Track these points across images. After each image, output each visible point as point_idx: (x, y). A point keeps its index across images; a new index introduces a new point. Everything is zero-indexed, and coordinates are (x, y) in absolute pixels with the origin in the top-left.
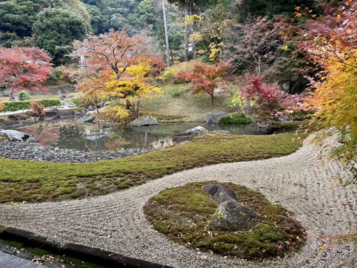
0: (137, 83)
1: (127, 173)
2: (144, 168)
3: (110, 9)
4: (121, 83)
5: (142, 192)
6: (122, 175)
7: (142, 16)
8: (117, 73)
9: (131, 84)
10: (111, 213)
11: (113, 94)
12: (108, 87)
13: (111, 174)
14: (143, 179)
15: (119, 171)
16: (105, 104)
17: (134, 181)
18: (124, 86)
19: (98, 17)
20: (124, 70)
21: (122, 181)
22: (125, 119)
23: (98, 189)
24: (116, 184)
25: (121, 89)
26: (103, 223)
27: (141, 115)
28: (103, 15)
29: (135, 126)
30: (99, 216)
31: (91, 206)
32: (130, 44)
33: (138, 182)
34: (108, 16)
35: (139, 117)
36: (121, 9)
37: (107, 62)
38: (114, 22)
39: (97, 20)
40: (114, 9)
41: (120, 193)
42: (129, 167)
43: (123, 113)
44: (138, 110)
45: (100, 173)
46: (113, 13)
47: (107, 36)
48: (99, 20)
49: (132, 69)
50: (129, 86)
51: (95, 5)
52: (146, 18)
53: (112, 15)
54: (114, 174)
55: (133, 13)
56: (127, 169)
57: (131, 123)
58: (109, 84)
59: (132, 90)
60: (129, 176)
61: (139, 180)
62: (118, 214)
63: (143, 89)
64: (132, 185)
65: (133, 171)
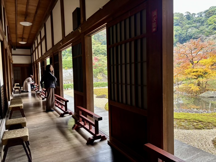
0: (207, 69)
1: (200, 121)
2: (212, 121)
3: (188, 26)
4: (195, 70)
5: (210, 133)
6: (197, 122)
7: (210, 26)
8: (192, 64)
9: (202, 70)
10: (192, 139)
11: (189, 76)
12: (186, 72)
13: (190, 120)
14: (211, 126)
15: (195, 119)
16: (182, 83)
17: (205, 126)
18: (197, 72)
19: (179, 32)
20: (198, 62)
21: (197, 125)
22: (196, 92)
23: (183, 126)
24: (194, 126)
25: (195, 74)
26: (187, 142)
27: (207, 90)
28: (182, 30)
29: (203, 97)
30: (185, 139)
31: (179, 133)
32: (203, 46)
33: (207, 127)
34: (186, 30)
35: (206, 91)
36: (195, 24)
37: (187, 58)
38: (189, 33)
39: (178, 34)
40: (190, 25)
41: (197, 131)
42: (202, 118)
43: (195, 88)
44: (206, 87)
45: (184, 118)
46: (189, 28)
47: (188, 44)
48: (180, 34)
49: (203, 61)
50: (200, 72)
51: (178, 25)
52: (213, 27)
53: (188, 29)
54: (192, 120)
55: (203, 25)
56: (201, 119)
57: (200, 95)
58: (187, 71)
59: (202, 74)
60: (202, 123)
61: (208, 127)
62: (196, 140)
63: (210, 74)
64: (204, 128)
65: (204, 121)
